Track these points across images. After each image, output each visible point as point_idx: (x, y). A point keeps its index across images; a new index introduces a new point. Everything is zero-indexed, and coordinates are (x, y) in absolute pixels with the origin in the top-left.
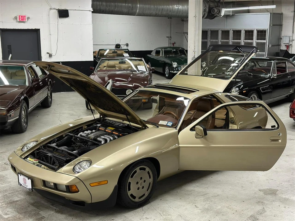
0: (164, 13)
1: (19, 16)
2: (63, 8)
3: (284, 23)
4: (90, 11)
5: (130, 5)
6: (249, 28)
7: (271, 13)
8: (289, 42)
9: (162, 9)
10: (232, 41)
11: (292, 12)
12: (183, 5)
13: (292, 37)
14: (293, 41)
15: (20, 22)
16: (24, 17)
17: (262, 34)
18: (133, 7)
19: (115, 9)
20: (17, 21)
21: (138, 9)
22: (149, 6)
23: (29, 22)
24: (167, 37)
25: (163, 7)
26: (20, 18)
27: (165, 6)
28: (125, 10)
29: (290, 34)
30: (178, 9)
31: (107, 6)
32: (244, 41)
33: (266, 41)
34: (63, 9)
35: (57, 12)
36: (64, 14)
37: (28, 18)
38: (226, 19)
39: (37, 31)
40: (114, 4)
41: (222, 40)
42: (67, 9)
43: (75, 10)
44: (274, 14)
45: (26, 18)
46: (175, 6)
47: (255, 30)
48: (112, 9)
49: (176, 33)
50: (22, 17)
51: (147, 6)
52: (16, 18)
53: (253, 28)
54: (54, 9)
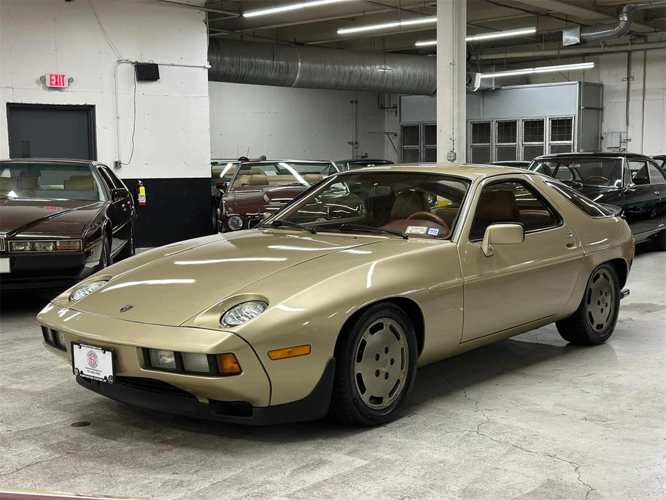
0: (355, 82)
1: (51, 75)
2: (146, 60)
3: (607, 105)
4: (204, 67)
5: (282, 63)
6: (533, 116)
7: (580, 83)
8: (620, 145)
9: (351, 73)
10: (497, 144)
11: (623, 81)
12: (393, 66)
13: (625, 134)
14: (629, 143)
15: (51, 88)
16: (61, 77)
17: (562, 127)
18: (288, 67)
19: (250, 72)
20: (45, 87)
21: (299, 71)
22: (323, 65)
24: (349, 143)
25: (351, 68)
26: (51, 80)
27: (356, 68)
28: (271, 75)
29: (621, 126)
30: (385, 72)
31: (233, 64)
32: (524, 143)
33: (572, 142)
34: (147, 62)
35: (132, 68)
36: (147, 73)
37: (71, 80)
38: (481, 98)
39: (88, 111)
40: (248, 60)
41: (473, 143)
42: (155, 63)
43: (173, 65)
44: (587, 84)
45: (66, 79)
46: (378, 67)
47: (548, 120)
48: (243, 71)
49: (369, 133)
50: (56, 77)
51: (319, 66)
52: (43, 79)
53: (544, 115)
54: (127, 61)
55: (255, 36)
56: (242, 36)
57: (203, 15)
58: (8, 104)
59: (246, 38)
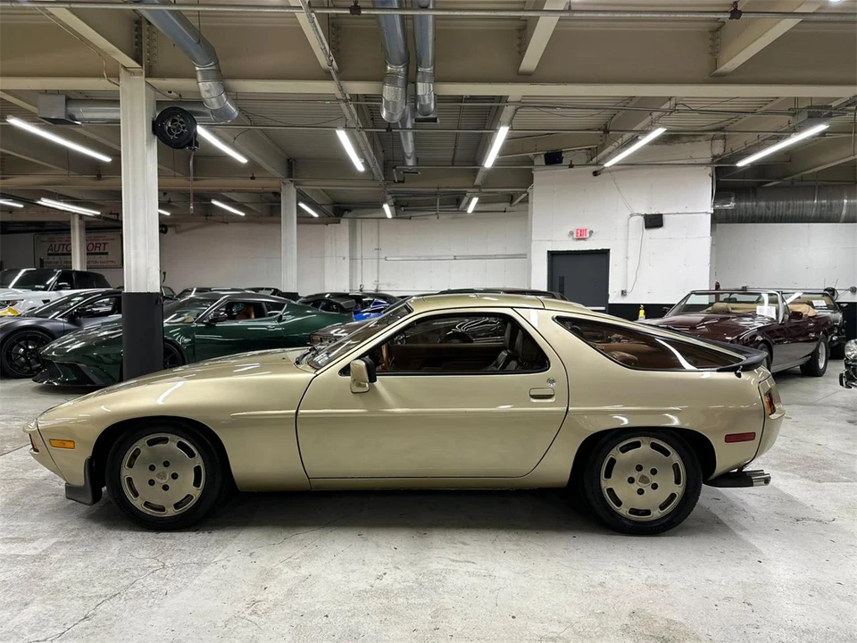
1: (577, 230)
4: (707, 213)
5: (823, 201)
15: (577, 239)
16: (585, 231)
18: (831, 205)
19: (788, 212)
20: (573, 239)
21: (844, 208)
23: (592, 238)
26: (577, 233)
28: (813, 213)
31: (768, 208)
34: (655, 213)
35: (642, 218)
36: (654, 222)
37: (591, 232)
39: (604, 254)
40: (785, 203)
42: (662, 213)
43: (678, 213)
45: (588, 231)
48: (780, 212)
50: (581, 230)
52: (571, 233)
54: (638, 214)
55: (802, 180)
56: (793, 183)
57: (709, 170)
58: (548, 252)
59: (796, 184)
